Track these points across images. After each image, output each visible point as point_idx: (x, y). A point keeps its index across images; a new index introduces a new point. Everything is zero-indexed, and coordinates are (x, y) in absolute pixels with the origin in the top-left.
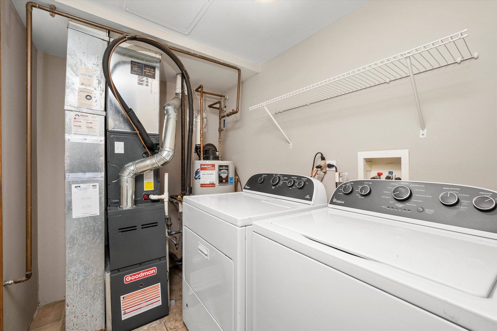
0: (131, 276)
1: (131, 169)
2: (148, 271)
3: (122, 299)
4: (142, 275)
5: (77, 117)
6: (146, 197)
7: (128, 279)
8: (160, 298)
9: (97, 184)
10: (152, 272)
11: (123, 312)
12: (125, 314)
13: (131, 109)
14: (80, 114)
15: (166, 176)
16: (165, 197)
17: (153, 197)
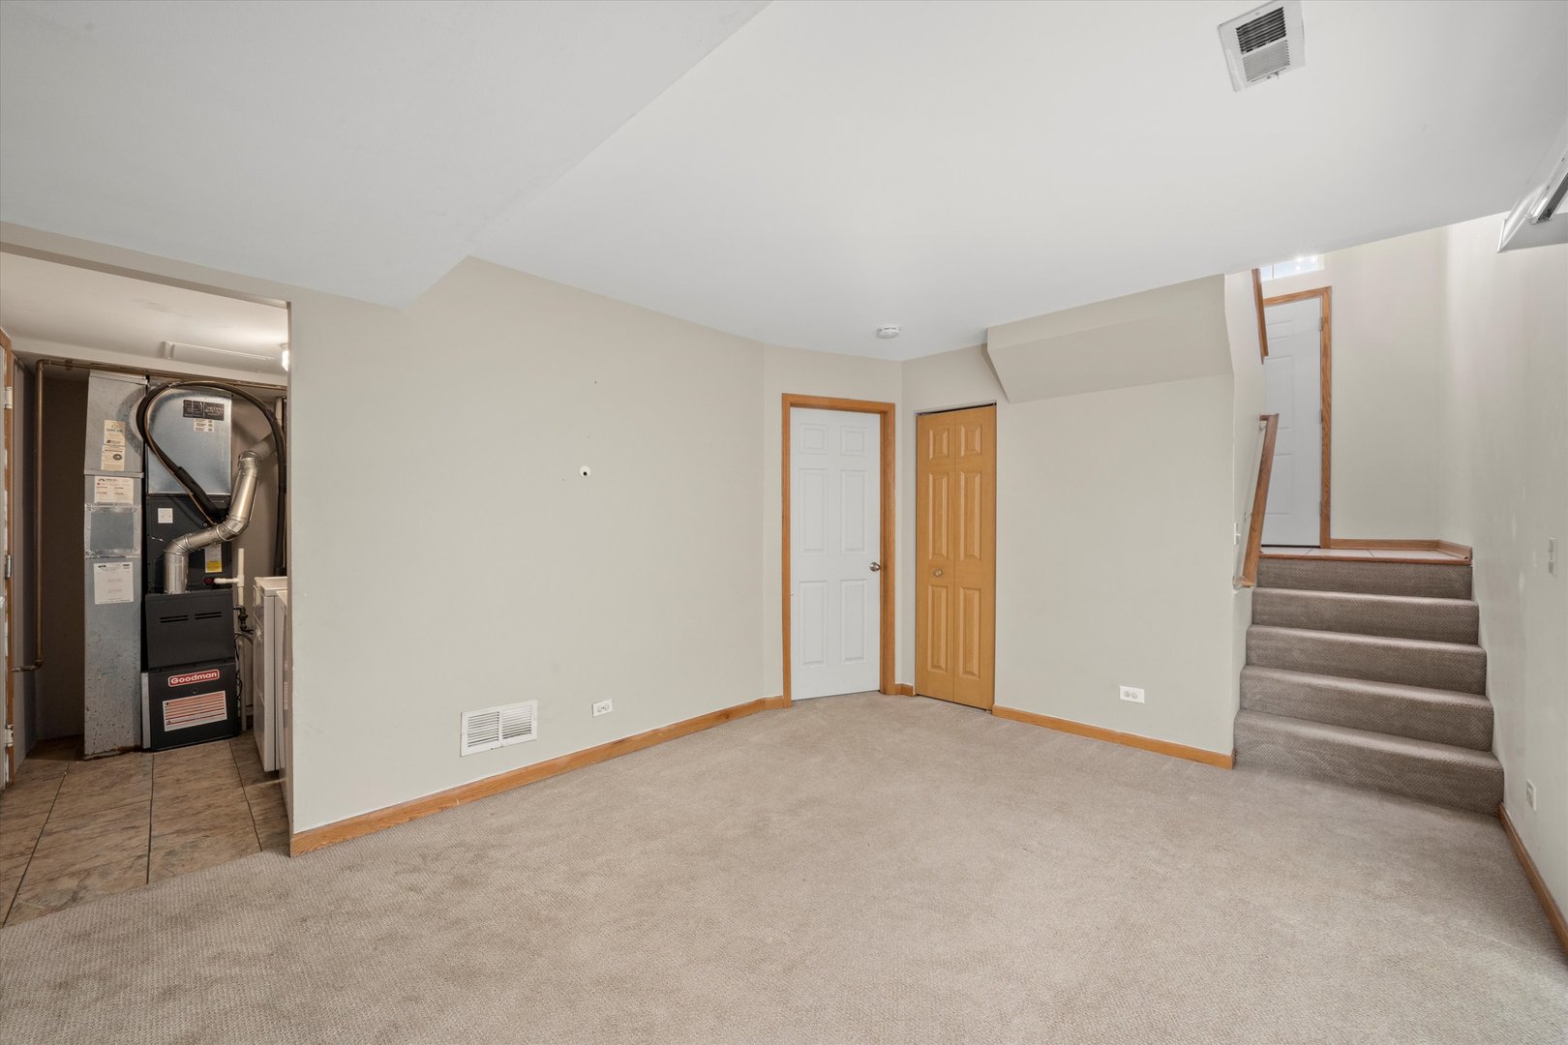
0: (179, 678)
1: (181, 545)
2: (205, 674)
3: (164, 705)
4: (196, 677)
5: (102, 482)
6: (209, 582)
7: (174, 681)
8: (225, 711)
9: (131, 564)
10: (213, 675)
11: (166, 722)
12: (169, 723)
13: (180, 468)
14: (104, 478)
15: (241, 551)
16: (239, 580)
17: (219, 581)
